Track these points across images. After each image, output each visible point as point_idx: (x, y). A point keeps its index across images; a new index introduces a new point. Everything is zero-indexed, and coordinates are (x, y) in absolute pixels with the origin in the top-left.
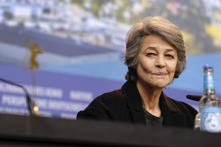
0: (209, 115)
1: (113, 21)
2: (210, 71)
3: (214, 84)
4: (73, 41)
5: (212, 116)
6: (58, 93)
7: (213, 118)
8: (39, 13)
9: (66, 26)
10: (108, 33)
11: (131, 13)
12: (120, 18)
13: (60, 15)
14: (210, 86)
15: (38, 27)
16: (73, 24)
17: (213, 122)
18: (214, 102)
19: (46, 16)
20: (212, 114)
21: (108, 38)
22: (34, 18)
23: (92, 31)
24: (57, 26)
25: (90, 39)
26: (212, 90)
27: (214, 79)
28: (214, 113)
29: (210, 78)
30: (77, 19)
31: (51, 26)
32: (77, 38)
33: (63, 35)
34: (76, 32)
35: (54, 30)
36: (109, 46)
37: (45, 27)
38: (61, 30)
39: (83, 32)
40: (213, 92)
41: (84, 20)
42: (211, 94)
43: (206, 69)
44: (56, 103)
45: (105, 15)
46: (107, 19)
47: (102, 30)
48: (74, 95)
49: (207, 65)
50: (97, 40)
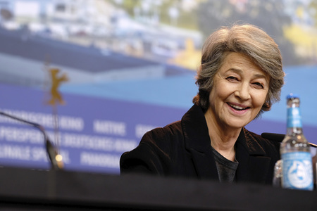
0: (295, 163)
1: (154, 21)
2: (296, 103)
3: (301, 121)
4: (98, 50)
5: (298, 165)
6: (76, 124)
7: (300, 167)
8: (50, 10)
9: (88, 29)
10: (148, 38)
11: (180, 9)
12: (164, 18)
13: (80, 13)
14: (296, 123)
15: (48, 31)
16: (98, 26)
17: (299, 174)
18: (301, 145)
19: (60, 15)
20: (299, 163)
21: (147, 46)
22: (43, 17)
23: (124, 36)
24: (75, 29)
25: (122, 47)
26: (298, 129)
27: (300, 114)
28: (301, 161)
29: (295, 112)
30: (104, 20)
31: (67, 30)
32: (103, 46)
33: (84, 42)
34: (102, 38)
35: (71, 35)
36: (148, 57)
37: (59, 30)
38: (81, 34)
39: (112, 38)
40: (299, 132)
41: (114, 20)
42: (297, 134)
43: (289, 99)
44: (74, 138)
45: (142, 14)
46: (145, 19)
47: (139, 35)
48: (100, 126)
49: (291, 94)
50: (132, 48)
